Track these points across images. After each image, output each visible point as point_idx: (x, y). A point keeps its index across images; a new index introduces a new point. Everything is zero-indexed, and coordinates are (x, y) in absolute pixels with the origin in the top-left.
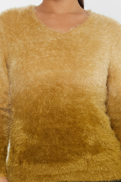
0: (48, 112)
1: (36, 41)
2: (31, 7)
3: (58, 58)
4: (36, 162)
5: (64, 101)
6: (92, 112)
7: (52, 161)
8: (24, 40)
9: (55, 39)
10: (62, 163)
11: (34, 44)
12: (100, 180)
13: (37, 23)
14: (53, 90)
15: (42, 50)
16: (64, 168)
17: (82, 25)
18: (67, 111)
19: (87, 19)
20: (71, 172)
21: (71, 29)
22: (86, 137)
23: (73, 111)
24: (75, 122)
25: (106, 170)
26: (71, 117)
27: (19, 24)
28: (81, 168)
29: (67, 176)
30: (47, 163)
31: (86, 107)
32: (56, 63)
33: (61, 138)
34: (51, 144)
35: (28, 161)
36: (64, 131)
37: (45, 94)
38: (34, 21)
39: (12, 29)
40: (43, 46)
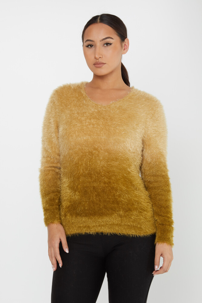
0: (87, 172)
1: (79, 111)
2: (82, 83)
3: (96, 126)
4: (77, 215)
5: (100, 164)
6: (125, 175)
7: (90, 214)
8: (71, 110)
9: (96, 111)
10: (98, 217)
11: (78, 113)
12: (132, 234)
13: (84, 97)
14: (91, 153)
15: (83, 119)
16: (100, 221)
17: (122, 99)
18: (102, 172)
19: (128, 94)
20: (107, 224)
21: (111, 103)
22: (120, 196)
23: (108, 172)
24: (110, 182)
25: (139, 226)
26: (107, 178)
27: (69, 97)
28: (116, 222)
29: (103, 228)
30: (86, 216)
31: (120, 170)
32: (94, 130)
33: (98, 195)
34: (89, 200)
35: (71, 215)
36: (101, 189)
37: (85, 156)
38: (82, 95)
39: (63, 101)
40: (85, 115)
